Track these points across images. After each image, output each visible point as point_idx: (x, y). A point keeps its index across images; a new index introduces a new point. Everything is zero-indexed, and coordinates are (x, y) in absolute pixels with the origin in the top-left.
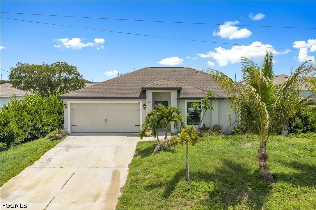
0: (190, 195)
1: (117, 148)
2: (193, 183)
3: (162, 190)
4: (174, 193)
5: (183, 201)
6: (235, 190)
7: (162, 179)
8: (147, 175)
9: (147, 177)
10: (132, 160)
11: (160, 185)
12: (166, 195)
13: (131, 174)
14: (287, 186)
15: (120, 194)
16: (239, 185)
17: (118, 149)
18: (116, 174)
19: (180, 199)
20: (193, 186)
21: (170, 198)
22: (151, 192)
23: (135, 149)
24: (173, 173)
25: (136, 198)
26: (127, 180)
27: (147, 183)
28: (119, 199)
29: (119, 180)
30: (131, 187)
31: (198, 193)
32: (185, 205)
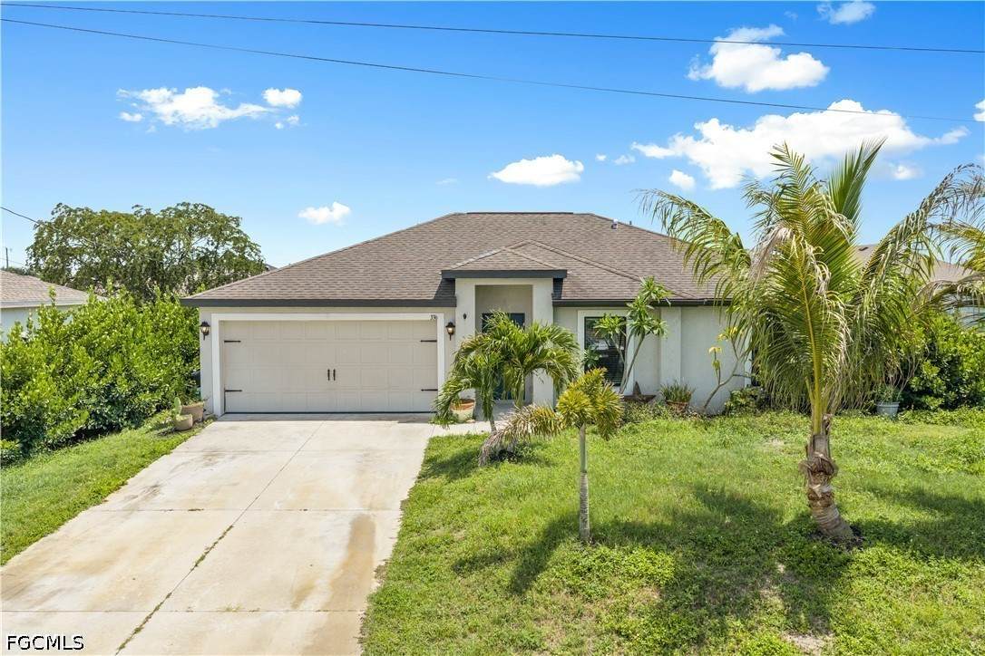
0: (593, 585)
1: (365, 455)
2: (603, 549)
3: (505, 572)
4: (543, 578)
5: (574, 602)
6: (735, 571)
7: (505, 541)
8: (458, 528)
9: (457, 536)
10: (414, 489)
11: (499, 559)
12: (518, 587)
13: (407, 529)
14: (896, 557)
15: (375, 585)
16: (747, 555)
17: (367, 459)
18: (361, 531)
19: (562, 597)
20: (603, 558)
21: (531, 595)
22: (472, 579)
23: (421, 459)
24: (542, 522)
25: (424, 595)
26: (398, 545)
27: (460, 551)
28: (371, 598)
29: (371, 546)
30: (408, 564)
31: (617, 581)
32: (579, 615)
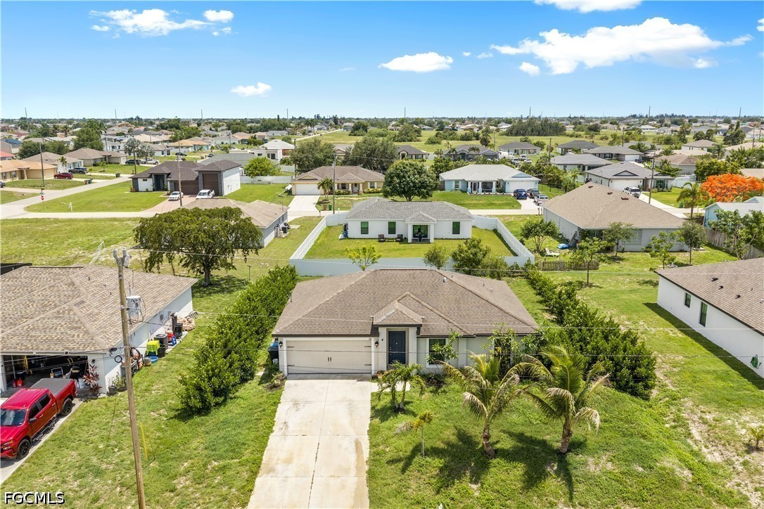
1: (350, 404)
2: (428, 459)
4: (411, 468)
5: (419, 475)
8: (387, 447)
9: (387, 450)
10: (370, 425)
11: (399, 460)
13: (372, 446)
15: (367, 468)
18: (358, 444)
19: (416, 473)
20: (427, 462)
22: (393, 467)
23: (370, 407)
26: (370, 452)
27: (388, 457)
28: (367, 472)
29: (362, 452)
30: (374, 461)
31: (430, 468)
